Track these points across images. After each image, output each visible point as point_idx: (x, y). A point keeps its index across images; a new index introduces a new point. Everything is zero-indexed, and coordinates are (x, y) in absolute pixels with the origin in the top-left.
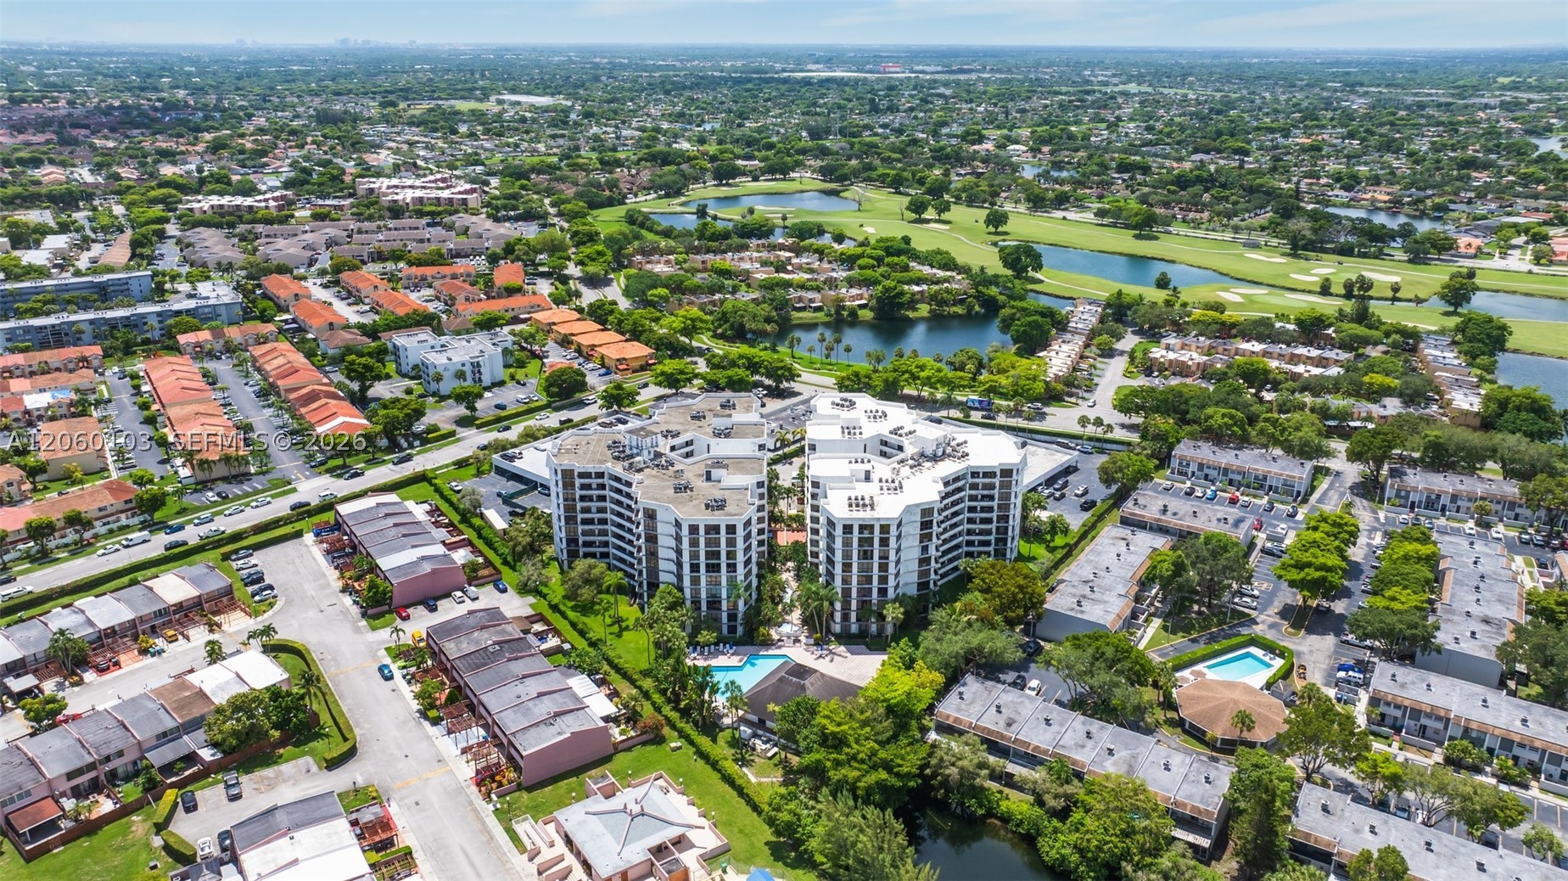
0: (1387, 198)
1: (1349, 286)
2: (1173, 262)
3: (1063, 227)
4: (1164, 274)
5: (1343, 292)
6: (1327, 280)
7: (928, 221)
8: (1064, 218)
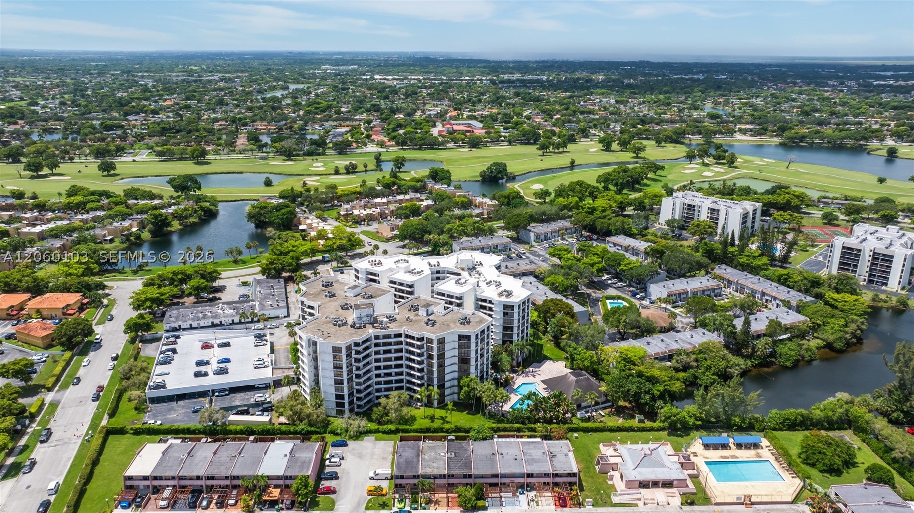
0: (275, 127)
1: (347, 168)
2: (242, 173)
3: (132, 165)
4: (267, 178)
5: (345, 172)
6: (337, 167)
7: (45, 176)
8: (134, 161)
